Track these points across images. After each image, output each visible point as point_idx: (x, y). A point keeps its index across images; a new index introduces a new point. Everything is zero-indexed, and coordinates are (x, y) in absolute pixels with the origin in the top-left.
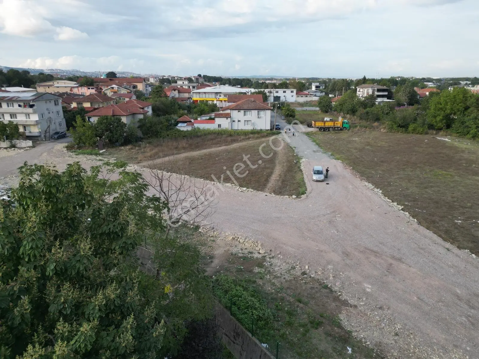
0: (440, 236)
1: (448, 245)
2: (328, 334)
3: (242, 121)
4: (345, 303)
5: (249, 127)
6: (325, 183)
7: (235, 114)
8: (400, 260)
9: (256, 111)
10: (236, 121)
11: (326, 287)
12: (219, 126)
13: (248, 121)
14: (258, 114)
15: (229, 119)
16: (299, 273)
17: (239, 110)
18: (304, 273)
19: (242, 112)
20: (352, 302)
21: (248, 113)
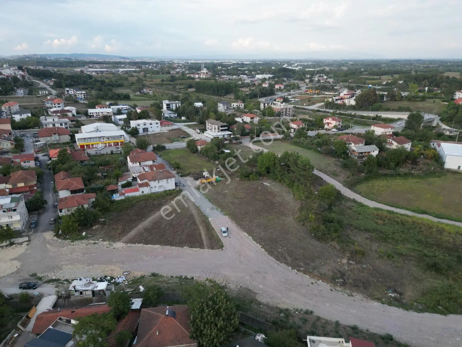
0: (275, 259)
1: (278, 262)
2: (255, 304)
3: (157, 187)
4: (256, 293)
5: (162, 190)
6: (228, 237)
7: (152, 184)
8: (266, 273)
9: (166, 180)
10: (153, 187)
11: (249, 290)
12: (143, 192)
13: (161, 186)
14: (167, 181)
15: (149, 187)
16: (239, 287)
17: (155, 180)
18: (241, 287)
19: (157, 181)
20: (258, 292)
21: (161, 181)
